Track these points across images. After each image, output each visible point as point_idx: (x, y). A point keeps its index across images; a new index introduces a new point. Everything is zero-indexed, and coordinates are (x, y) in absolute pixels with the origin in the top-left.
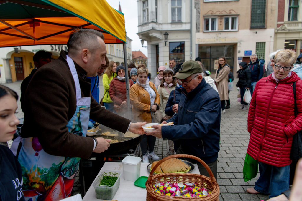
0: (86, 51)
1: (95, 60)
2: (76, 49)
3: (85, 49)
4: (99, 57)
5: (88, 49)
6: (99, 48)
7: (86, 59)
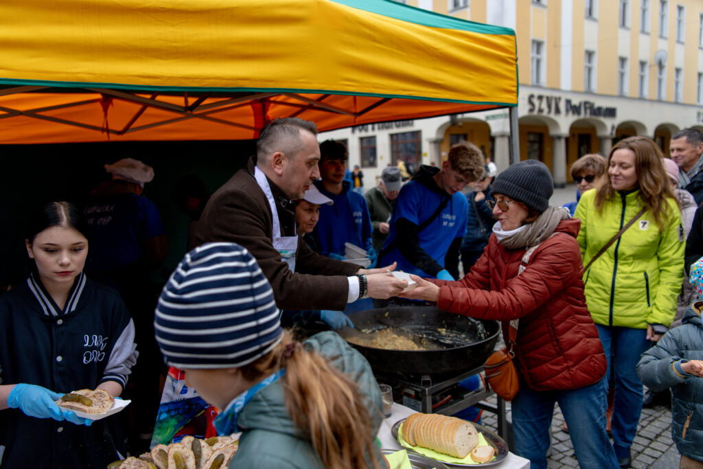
0: (279, 155)
1: (294, 171)
2: (266, 153)
3: (277, 153)
4: (304, 166)
5: (283, 152)
6: (302, 149)
7: (280, 169)
